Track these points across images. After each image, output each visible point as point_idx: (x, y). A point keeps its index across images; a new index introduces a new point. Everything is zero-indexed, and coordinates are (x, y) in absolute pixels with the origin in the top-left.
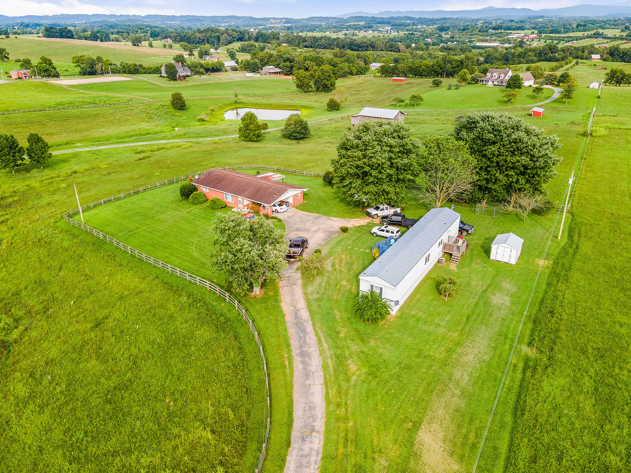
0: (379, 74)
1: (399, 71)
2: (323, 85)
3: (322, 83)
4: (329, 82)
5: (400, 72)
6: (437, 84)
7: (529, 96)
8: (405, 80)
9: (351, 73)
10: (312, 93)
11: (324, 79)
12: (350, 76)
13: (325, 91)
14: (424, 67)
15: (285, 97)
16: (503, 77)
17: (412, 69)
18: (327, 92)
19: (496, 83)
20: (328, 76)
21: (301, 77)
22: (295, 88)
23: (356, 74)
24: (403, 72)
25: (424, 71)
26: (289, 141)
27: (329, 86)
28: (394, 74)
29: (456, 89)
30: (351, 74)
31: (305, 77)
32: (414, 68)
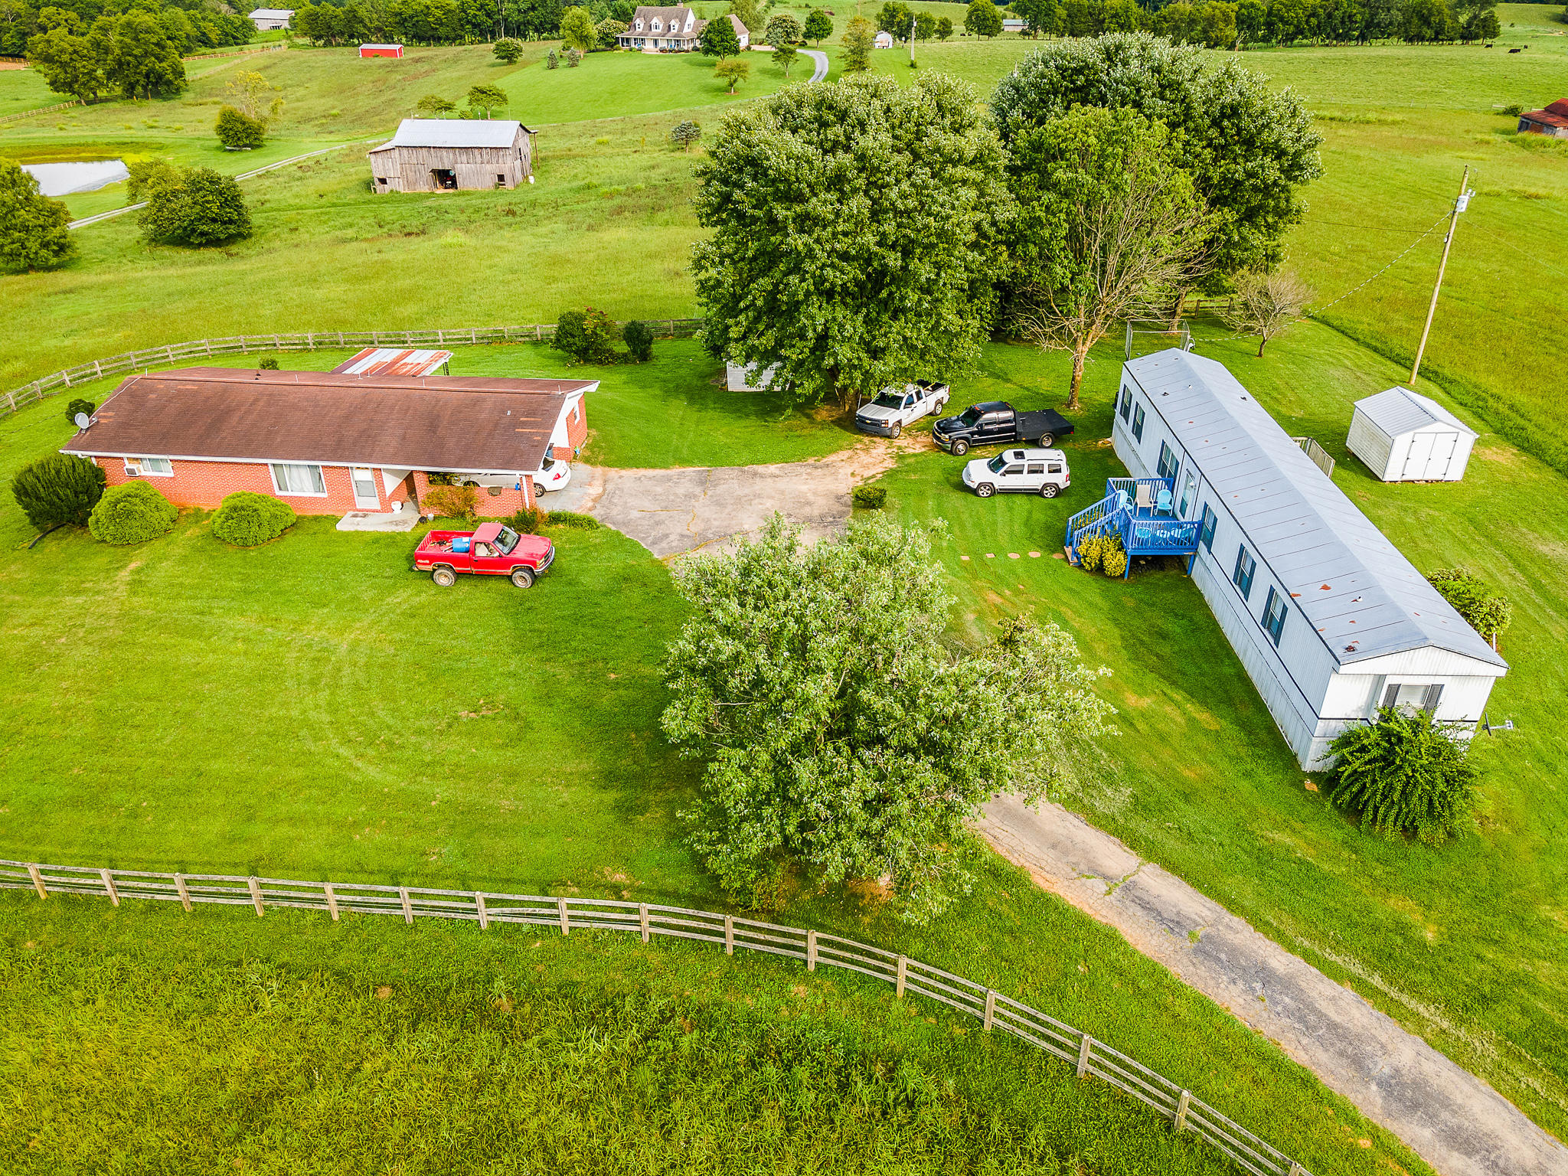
0: (307, 40)
1: (365, 26)
2: (147, 76)
3: (143, 69)
4: (164, 64)
5: (369, 30)
6: (509, 56)
7: (764, 72)
8: (400, 50)
9: (205, 41)
10: (112, 105)
11: (146, 54)
12: (203, 50)
13: (157, 95)
14: (439, 13)
15: (27, 125)
16: (677, 27)
17: (405, 20)
18: (165, 99)
19: (662, 44)
20: (157, 44)
21: (63, 51)
22: (48, 93)
23: (220, 45)
24: (380, 29)
25: (441, 24)
26: (186, 254)
27: (170, 77)
28: (352, 36)
29: (572, 66)
30: (205, 44)
31: (75, 52)
32: (411, 17)
